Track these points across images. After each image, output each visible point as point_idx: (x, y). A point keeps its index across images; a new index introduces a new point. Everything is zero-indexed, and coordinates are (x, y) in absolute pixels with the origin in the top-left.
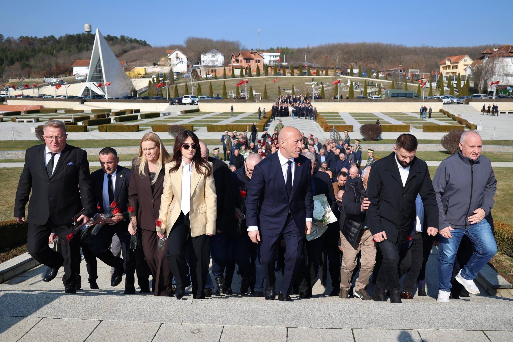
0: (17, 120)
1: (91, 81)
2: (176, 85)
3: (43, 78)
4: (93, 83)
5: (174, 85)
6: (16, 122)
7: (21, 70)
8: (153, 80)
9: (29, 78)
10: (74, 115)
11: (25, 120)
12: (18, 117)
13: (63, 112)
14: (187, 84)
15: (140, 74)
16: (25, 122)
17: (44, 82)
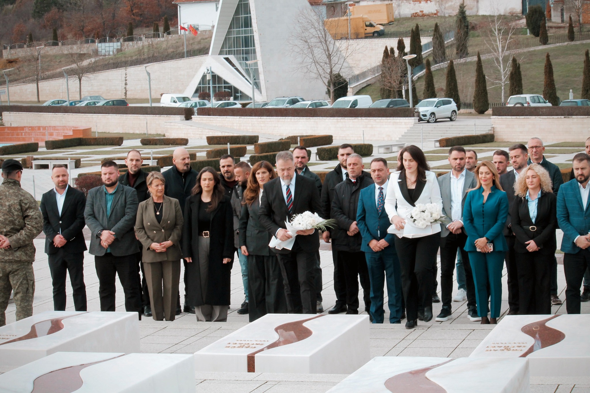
0: (35, 163)
1: (221, 53)
2: (452, 62)
3: (93, 42)
4: (227, 59)
5: (445, 65)
6: (32, 167)
7: (34, 17)
8: (401, 46)
9: (56, 44)
10: (154, 153)
11: (51, 163)
12: (35, 157)
13: (137, 143)
14: (483, 58)
15: (371, 25)
16: (51, 167)
17: (96, 53)
